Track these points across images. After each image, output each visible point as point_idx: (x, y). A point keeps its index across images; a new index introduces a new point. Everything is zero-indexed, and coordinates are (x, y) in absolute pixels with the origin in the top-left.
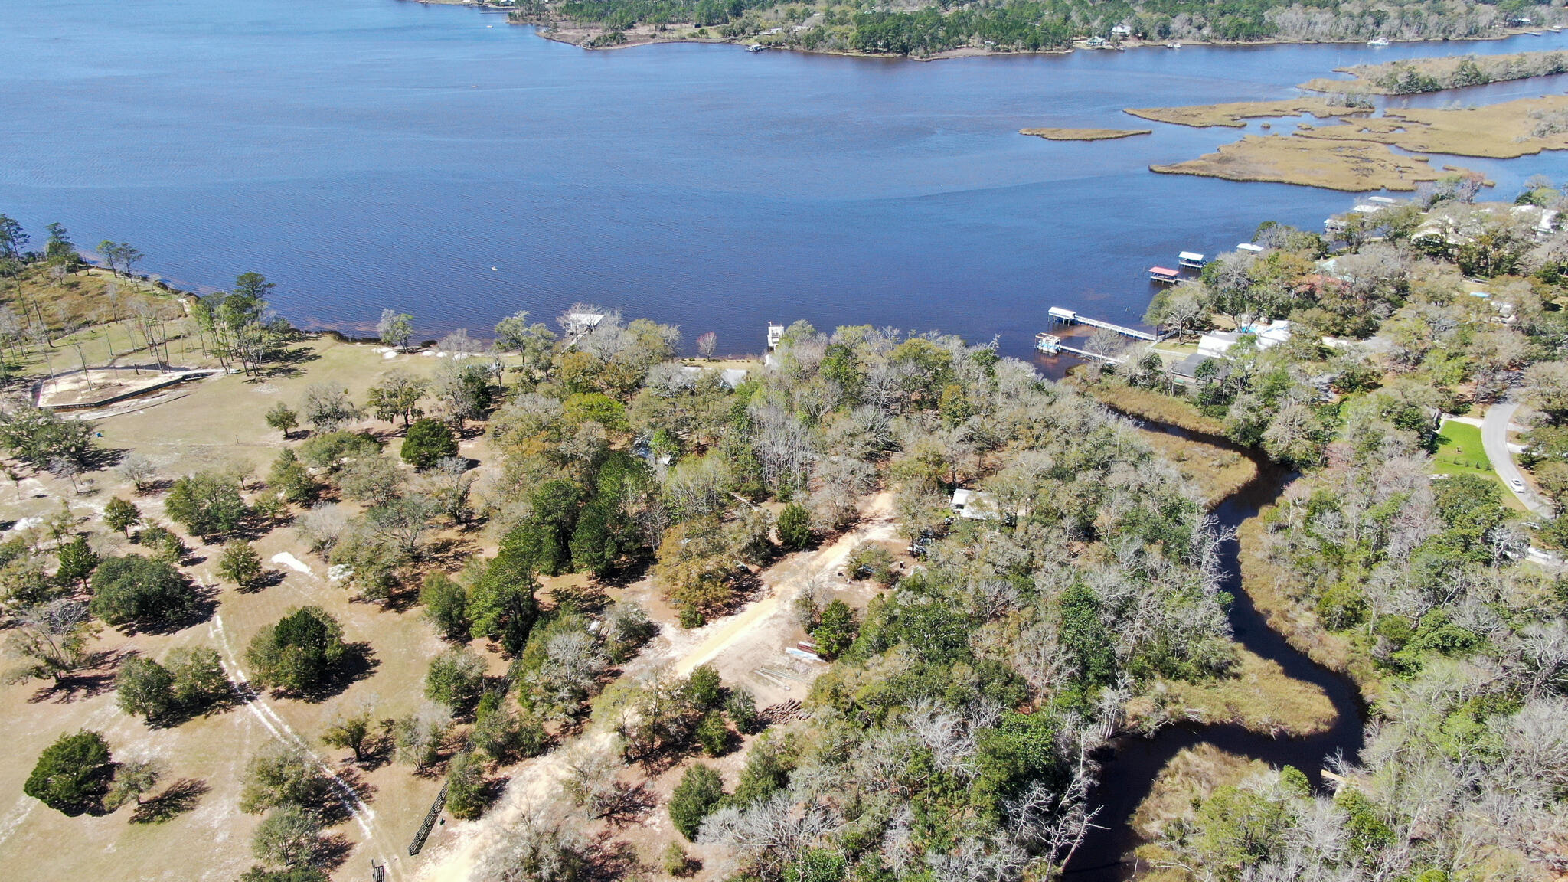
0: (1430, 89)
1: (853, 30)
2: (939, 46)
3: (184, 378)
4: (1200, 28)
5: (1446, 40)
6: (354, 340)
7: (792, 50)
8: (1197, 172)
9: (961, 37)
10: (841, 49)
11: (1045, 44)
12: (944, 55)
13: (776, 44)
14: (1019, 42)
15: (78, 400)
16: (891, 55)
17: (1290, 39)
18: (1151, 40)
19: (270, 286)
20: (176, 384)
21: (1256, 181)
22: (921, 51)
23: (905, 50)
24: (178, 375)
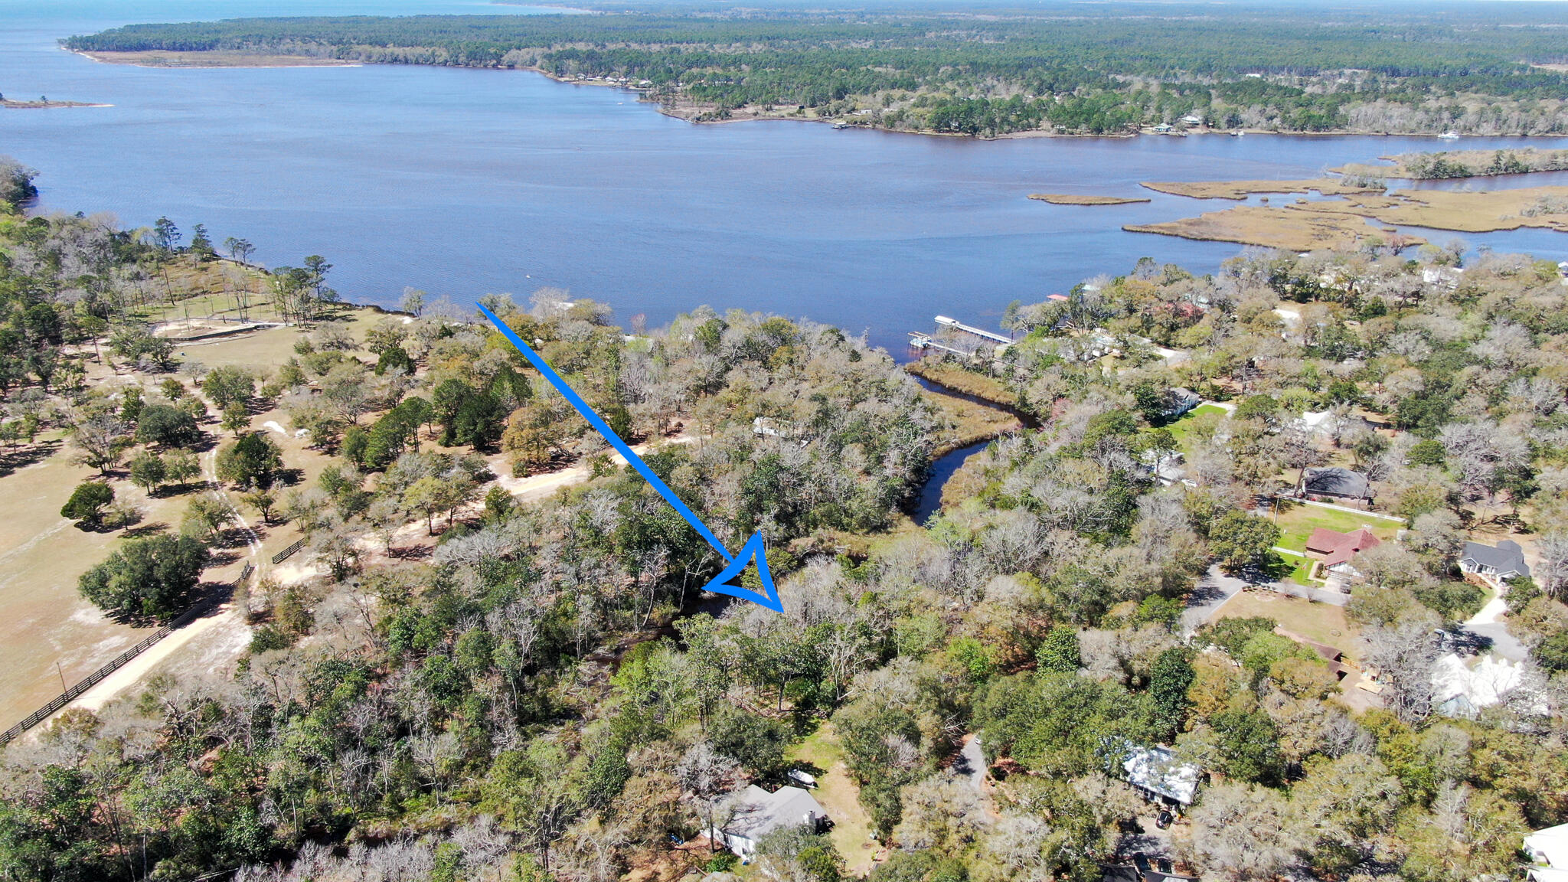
0: (1461, 175)
1: (929, 112)
2: (1006, 128)
3: (256, 328)
4: (1271, 118)
5: (1524, 136)
6: (388, 312)
7: (874, 128)
8: (1162, 231)
9: (1031, 120)
10: (916, 128)
11: (1109, 128)
12: (1010, 136)
13: (861, 123)
14: (1083, 127)
15: (178, 335)
16: (960, 134)
17: (1360, 131)
18: (1219, 128)
19: (329, 266)
20: (250, 330)
21: (1213, 240)
22: (988, 131)
23: (975, 130)
24: (252, 325)
